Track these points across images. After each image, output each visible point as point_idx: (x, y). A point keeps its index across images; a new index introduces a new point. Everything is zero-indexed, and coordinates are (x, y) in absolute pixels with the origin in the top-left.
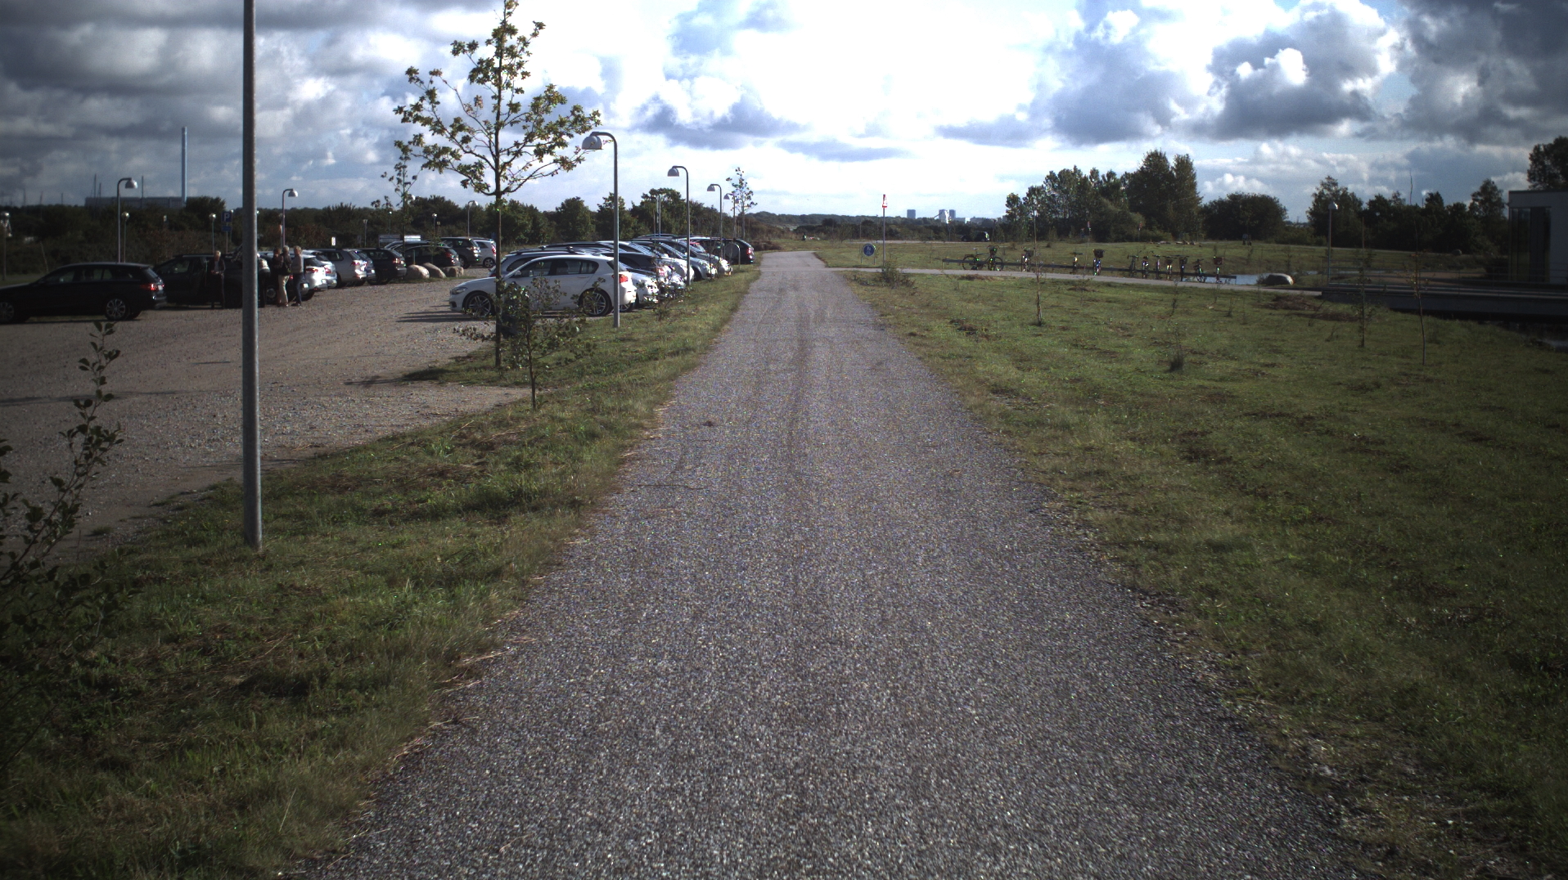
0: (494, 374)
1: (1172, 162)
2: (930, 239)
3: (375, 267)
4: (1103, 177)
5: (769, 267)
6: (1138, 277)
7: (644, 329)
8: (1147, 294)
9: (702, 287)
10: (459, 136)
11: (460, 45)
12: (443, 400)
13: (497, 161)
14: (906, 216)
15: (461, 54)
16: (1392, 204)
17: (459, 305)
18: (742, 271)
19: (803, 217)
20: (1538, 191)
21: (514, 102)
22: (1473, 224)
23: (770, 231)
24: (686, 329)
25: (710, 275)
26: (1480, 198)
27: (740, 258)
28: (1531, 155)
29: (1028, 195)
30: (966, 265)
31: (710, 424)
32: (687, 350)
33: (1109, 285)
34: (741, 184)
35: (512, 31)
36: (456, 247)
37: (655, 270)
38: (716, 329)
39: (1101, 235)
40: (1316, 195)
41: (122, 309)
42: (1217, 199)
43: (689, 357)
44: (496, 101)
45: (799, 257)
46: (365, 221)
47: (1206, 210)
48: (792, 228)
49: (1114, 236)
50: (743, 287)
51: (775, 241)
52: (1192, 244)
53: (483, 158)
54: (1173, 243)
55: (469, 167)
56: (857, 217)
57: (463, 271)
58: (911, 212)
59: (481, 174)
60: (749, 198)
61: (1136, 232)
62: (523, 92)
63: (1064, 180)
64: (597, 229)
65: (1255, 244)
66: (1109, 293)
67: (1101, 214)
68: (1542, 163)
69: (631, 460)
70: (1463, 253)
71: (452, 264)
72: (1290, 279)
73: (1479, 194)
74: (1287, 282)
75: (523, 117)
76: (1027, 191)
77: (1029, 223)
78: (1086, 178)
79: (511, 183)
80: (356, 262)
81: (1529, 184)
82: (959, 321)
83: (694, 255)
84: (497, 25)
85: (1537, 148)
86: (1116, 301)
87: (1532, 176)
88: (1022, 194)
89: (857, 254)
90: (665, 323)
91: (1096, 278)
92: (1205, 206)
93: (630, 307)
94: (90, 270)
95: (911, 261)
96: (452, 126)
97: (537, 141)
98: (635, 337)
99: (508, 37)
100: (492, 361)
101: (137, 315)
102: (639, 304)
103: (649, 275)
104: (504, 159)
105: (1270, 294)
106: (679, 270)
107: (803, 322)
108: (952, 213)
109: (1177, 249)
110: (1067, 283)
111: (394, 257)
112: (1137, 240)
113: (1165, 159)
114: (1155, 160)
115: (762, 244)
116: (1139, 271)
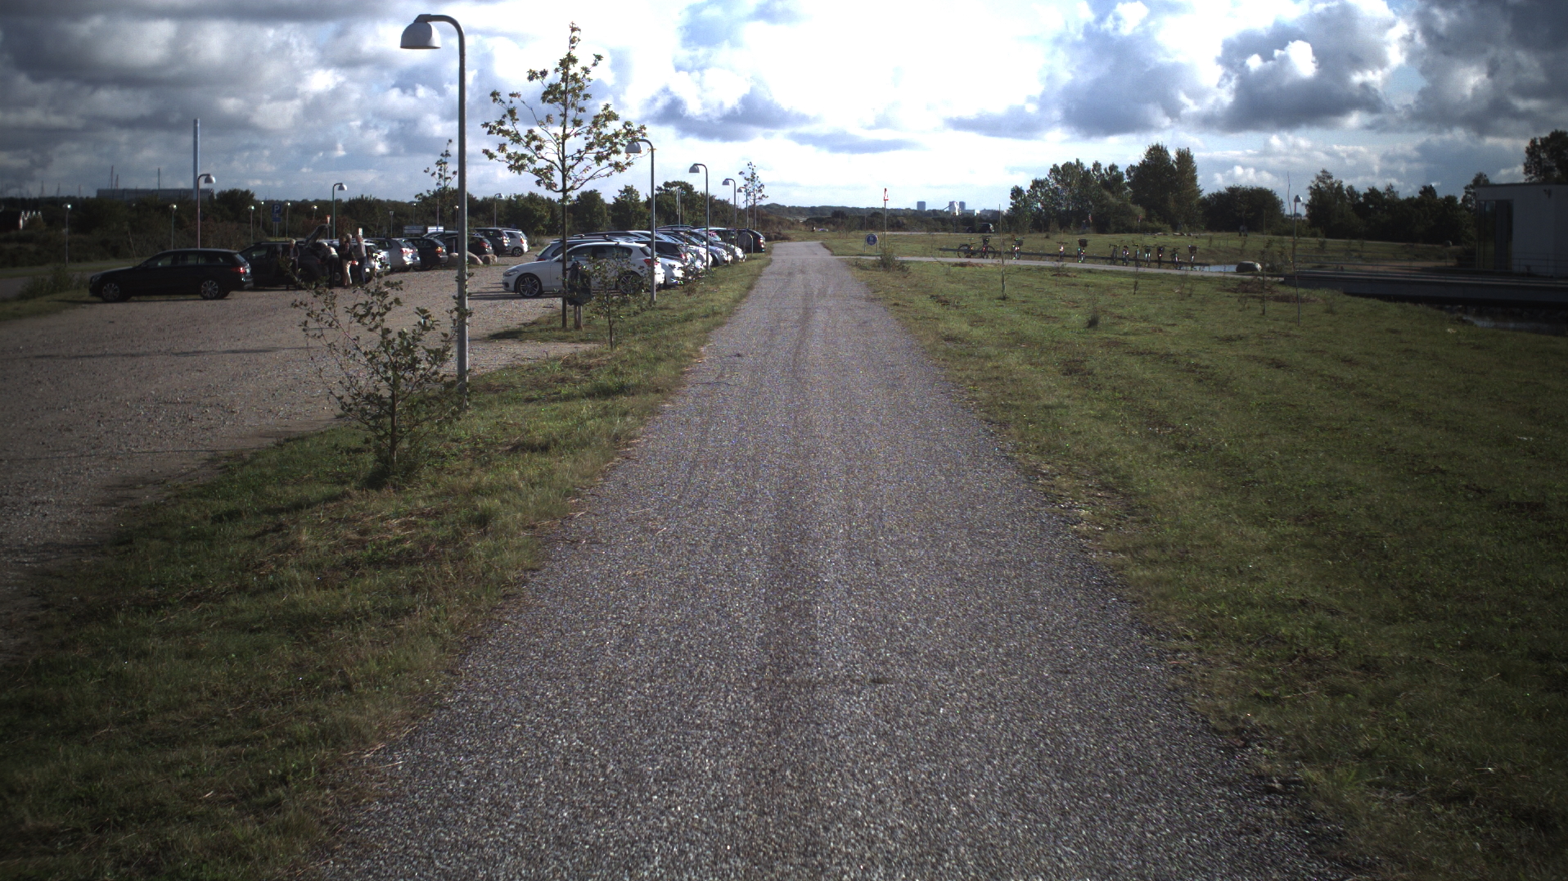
0: (562, 334)
1: (1173, 155)
2: (937, 230)
3: (420, 254)
4: (1105, 170)
5: (779, 255)
6: (1119, 265)
7: (677, 302)
8: (1123, 280)
9: (720, 271)
10: (534, 144)
11: (534, 72)
12: (528, 351)
13: (563, 165)
14: (915, 208)
15: (535, 80)
16: (1386, 197)
17: (512, 286)
18: (755, 259)
19: (813, 209)
20: (1534, 184)
21: (578, 119)
22: (1464, 216)
23: (780, 223)
24: (712, 300)
25: (727, 262)
26: (1472, 191)
27: (752, 248)
28: (1528, 148)
29: (1032, 187)
30: (961, 254)
31: (739, 355)
32: (715, 314)
33: (1089, 271)
34: (753, 178)
35: (574, 61)
36: (488, 237)
37: (680, 256)
38: (737, 301)
39: (1102, 227)
40: (1311, 188)
41: (215, 289)
42: (1216, 191)
43: (718, 318)
44: (563, 118)
45: (808, 246)
46: (392, 213)
47: (1205, 203)
48: (802, 219)
49: (1114, 228)
50: (756, 271)
51: (785, 232)
52: (1189, 235)
53: (553, 162)
54: (1171, 234)
55: (542, 170)
56: (868, 208)
57: (496, 259)
58: (921, 204)
59: (552, 174)
60: (760, 191)
61: (1136, 224)
62: (584, 111)
63: (1068, 173)
64: (613, 220)
65: (1251, 236)
66: (1088, 279)
67: (1102, 206)
68: (1539, 156)
69: (689, 373)
70: (1454, 244)
71: (486, 253)
72: (1259, 266)
73: (1471, 187)
74: (1256, 269)
75: (585, 130)
76: (1031, 183)
77: (1033, 214)
78: (1088, 171)
79: (575, 182)
80: (404, 249)
81: (1525, 177)
82: (937, 296)
83: (712, 244)
84: (564, 56)
85: (1533, 142)
86: (1095, 285)
87: (1528, 170)
88: (1026, 186)
89: (863, 244)
90: (693, 298)
91: (1079, 265)
92: (1204, 199)
93: (660, 287)
94: (185, 255)
95: (911, 251)
96: (526, 136)
97: (596, 149)
98: (671, 306)
99: (571, 66)
100: (559, 324)
101: (226, 294)
102: (666, 286)
103: (676, 260)
104: (569, 162)
105: (1237, 279)
106: (699, 257)
107: (807, 297)
108: (962, 204)
109: (1173, 240)
110: (1051, 269)
111: (436, 246)
112: (1136, 231)
113: (1166, 152)
114: (1157, 154)
115: (773, 235)
116: (1120, 259)
